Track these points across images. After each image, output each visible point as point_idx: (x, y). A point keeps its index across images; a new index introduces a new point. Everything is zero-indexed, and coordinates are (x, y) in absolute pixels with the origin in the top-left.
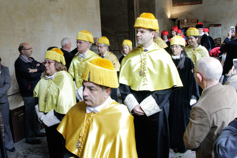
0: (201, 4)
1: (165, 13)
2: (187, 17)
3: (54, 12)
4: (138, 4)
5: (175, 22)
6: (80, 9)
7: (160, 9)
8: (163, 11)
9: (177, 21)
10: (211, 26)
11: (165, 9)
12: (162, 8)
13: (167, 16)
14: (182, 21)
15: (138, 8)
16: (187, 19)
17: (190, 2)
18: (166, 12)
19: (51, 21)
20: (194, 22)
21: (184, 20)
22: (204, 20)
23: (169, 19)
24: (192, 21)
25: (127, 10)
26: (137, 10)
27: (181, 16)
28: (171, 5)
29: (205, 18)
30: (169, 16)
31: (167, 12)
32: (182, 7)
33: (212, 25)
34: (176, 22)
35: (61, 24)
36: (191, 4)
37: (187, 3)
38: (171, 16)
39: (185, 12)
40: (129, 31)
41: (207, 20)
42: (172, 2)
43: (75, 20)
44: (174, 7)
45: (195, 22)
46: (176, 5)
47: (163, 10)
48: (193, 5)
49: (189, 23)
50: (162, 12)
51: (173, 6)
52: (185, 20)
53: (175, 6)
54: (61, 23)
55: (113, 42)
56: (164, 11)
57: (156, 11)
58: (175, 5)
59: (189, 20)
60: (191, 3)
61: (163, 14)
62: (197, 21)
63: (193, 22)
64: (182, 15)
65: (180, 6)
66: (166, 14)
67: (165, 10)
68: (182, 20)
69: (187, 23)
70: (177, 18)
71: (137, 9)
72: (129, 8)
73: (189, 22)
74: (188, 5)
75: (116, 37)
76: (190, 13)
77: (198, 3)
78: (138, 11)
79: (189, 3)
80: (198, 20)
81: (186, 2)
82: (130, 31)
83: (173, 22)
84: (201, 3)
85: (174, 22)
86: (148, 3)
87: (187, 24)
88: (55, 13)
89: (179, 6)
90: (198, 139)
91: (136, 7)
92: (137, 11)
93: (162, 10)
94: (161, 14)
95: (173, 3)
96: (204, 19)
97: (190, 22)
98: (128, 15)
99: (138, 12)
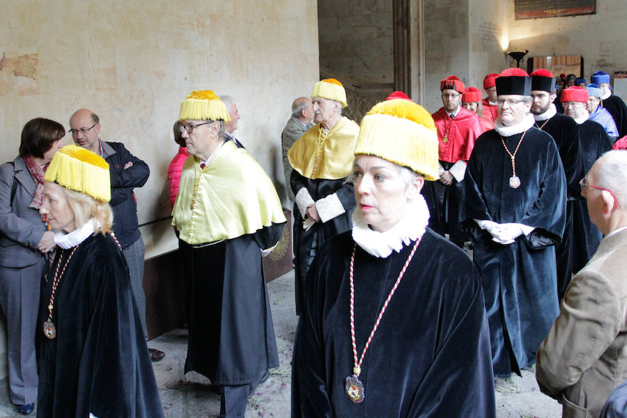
0: (594, 15)
1: (494, 37)
2: (554, 49)
3: (193, 25)
4: (420, 10)
5: (520, 63)
6: (263, 20)
7: (480, 26)
8: (488, 32)
9: (526, 58)
10: (619, 75)
11: (495, 25)
12: (486, 23)
13: (498, 45)
14: (541, 59)
15: (420, 20)
16: (554, 55)
17: (562, 10)
18: (496, 33)
19: (186, 48)
20: (573, 63)
21: (544, 58)
22: (601, 58)
23: (505, 53)
24: (568, 60)
25: (392, 26)
26: (419, 25)
27: (537, 47)
28: (510, 17)
29: (602, 53)
30: (504, 45)
31: (501, 34)
32: (540, 21)
33: (623, 73)
34: (522, 61)
35: (211, 57)
36: (566, 14)
37: (554, 12)
38: (510, 45)
39: (550, 36)
40: (395, 81)
41: (609, 60)
42: (512, 6)
43: (249, 48)
44: (518, 21)
45: (575, 65)
46: (526, 16)
47: (490, 28)
48: (571, 17)
49: (559, 66)
50: (486, 35)
51: (517, 18)
52: (549, 58)
53: (522, 19)
54: (212, 55)
55: (350, 112)
56: (492, 31)
57: (470, 32)
58: (522, 17)
59: (559, 58)
60: (564, 12)
61: (489, 40)
62: (580, 62)
63: (568, 63)
64: (540, 43)
65: (536, 18)
66: (497, 38)
67: (495, 29)
68: (538, 58)
69: (552, 66)
70: (527, 51)
71: (419, 22)
72: (396, 21)
73: (559, 63)
74: (557, 16)
75: (359, 98)
76: (562, 39)
77: (585, 12)
78: (421, 28)
79: (559, 11)
80: (584, 58)
81: (552, 9)
82: (397, 82)
83: (515, 60)
84: (594, 13)
85: (518, 61)
86: (449, 8)
87: (554, 67)
88: (196, 29)
89: (532, 20)
90: (580, 359)
91: (416, 16)
92: (419, 29)
93: (488, 29)
94: (483, 40)
95: (516, 10)
96: (601, 56)
97: (561, 64)
98: (392, 38)
99: (421, 32)
